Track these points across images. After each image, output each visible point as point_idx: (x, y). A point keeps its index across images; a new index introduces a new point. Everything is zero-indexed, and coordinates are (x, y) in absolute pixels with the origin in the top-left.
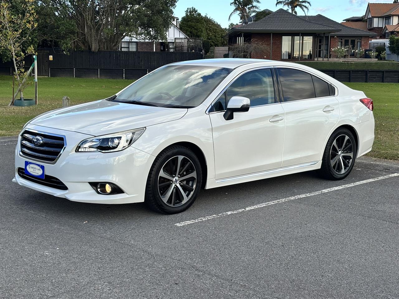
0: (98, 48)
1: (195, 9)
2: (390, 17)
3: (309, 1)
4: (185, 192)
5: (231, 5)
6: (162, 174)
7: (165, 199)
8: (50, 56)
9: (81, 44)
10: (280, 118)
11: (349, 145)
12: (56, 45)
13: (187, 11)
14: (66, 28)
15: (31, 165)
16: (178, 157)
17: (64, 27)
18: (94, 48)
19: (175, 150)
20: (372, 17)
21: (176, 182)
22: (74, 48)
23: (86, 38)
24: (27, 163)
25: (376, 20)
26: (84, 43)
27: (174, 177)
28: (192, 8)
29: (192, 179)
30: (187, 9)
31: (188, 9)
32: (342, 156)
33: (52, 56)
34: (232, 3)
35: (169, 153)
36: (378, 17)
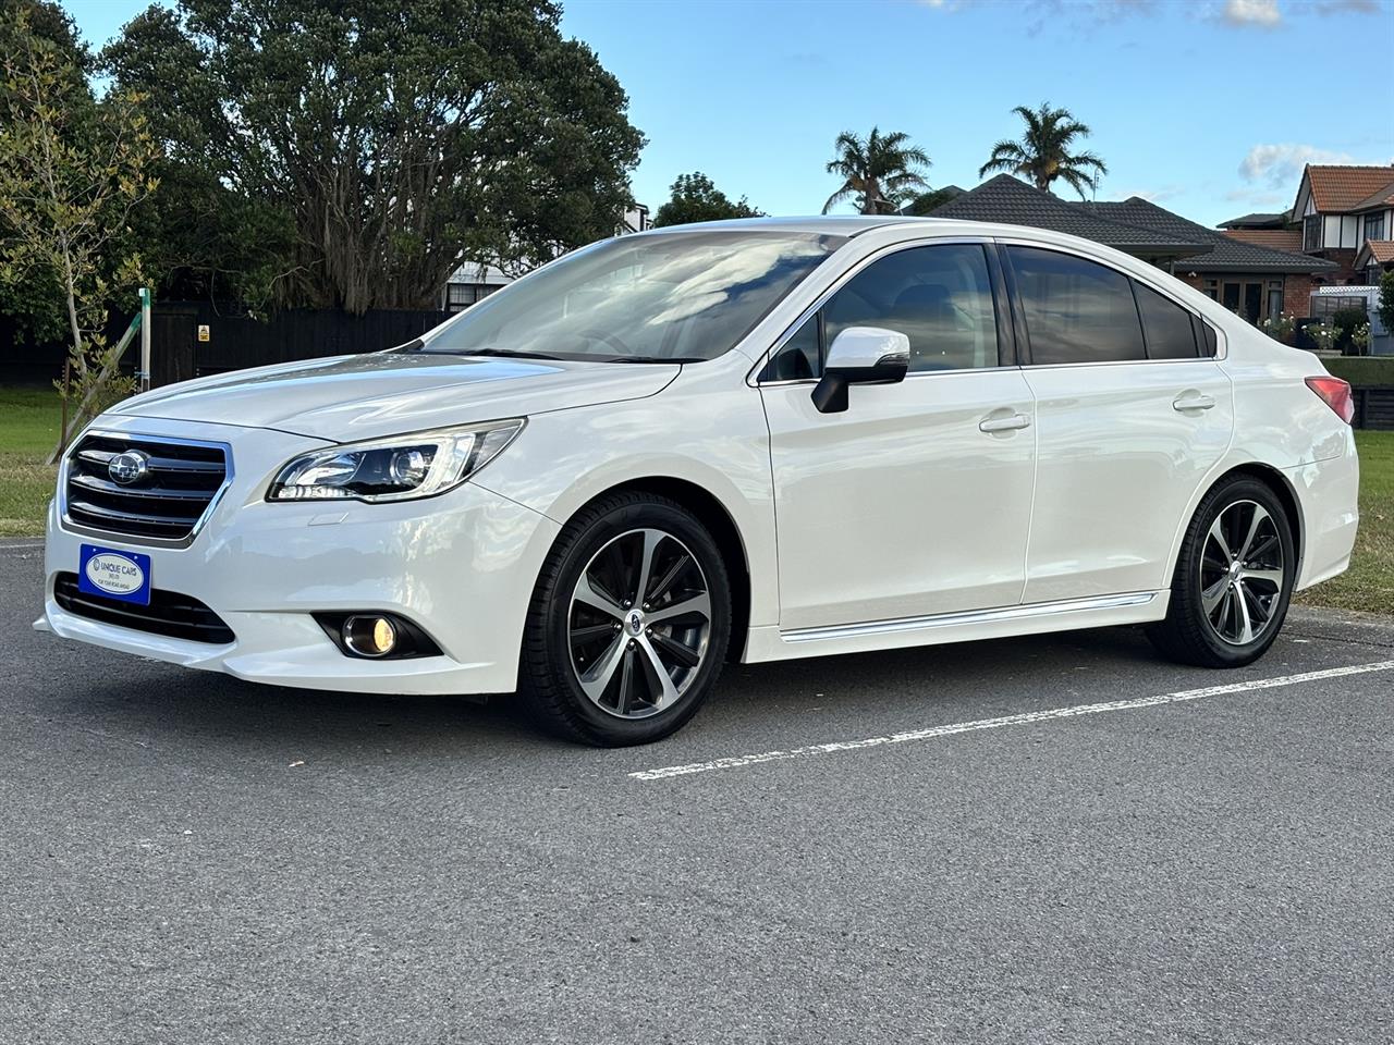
0: (367, 300)
1: (704, 178)
2: (1382, 213)
3: (1098, 159)
4: (668, 669)
5: (829, 171)
6: (583, 590)
7: (594, 689)
8: (201, 327)
9: (308, 288)
10: (1019, 421)
11: (1267, 539)
12: (225, 292)
13: (678, 185)
14: (260, 230)
15: (104, 559)
16: (643, 533)
17: (253, 225)
18: (353, 300)
19: (634, 509)
20: (1320, 212)
21: (636, 627)
22: (285, 299)
23: (328, 264)
24: (87, 553)
25: (1331, 224)
26: (318, 284)
27: (627, 608)
28: (696, 176)
29: (695, 621)
30: (676, 180)
31: (681, 177)
32: (1242, 580)
33: (207, 327)
34: (832, 165)
35: (612, 517)
36: (1342, 214)
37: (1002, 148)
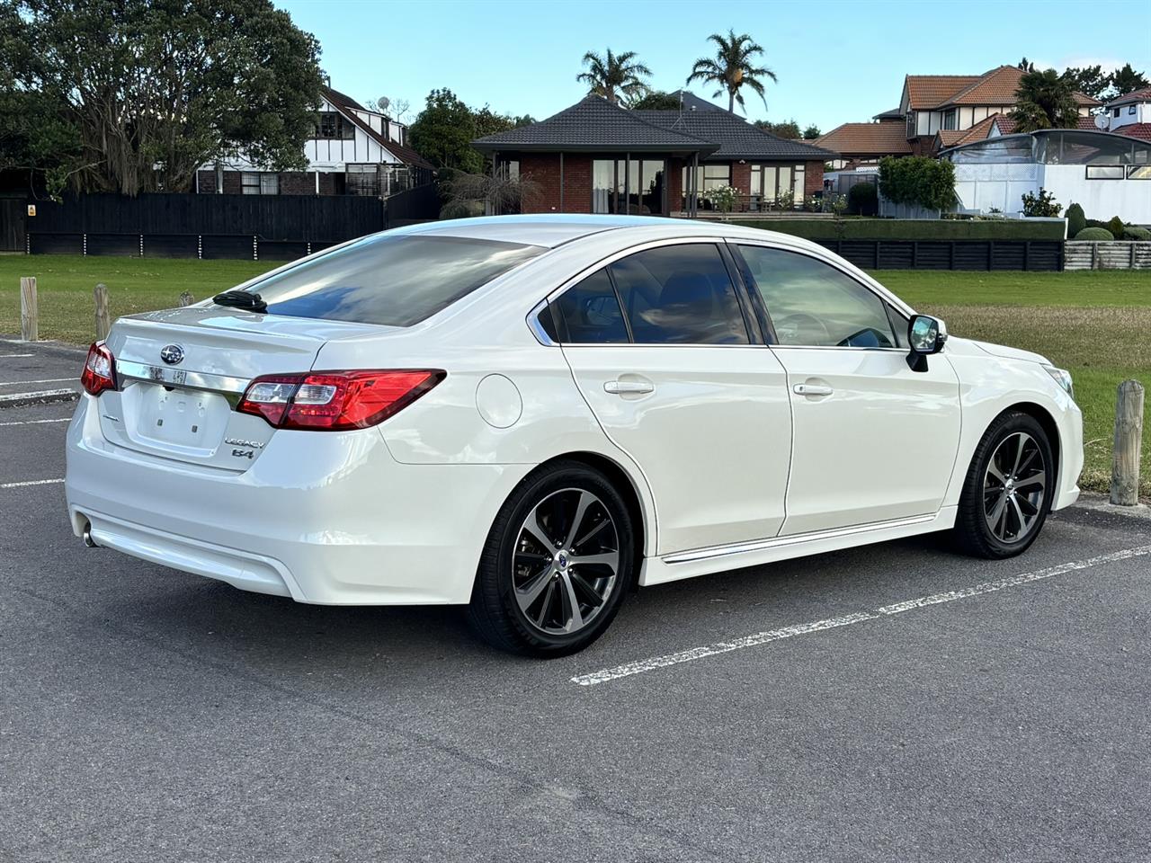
0: (136, 187)
1: (449, 92)
2: (953, 110)
3: (771, 71)
8: (29, 207)
9: (98, 178)
12: (41, 181)
13: (431, 97)
14: (54, 143)
17: (50, 139)
18: (127, 187)
20: (913, 110)
22: (82, 187)
23: (109, 163)
25: (922, 117)
26: (105, 175)
28: (444, 91)
30: (429, 94)
31: (433, 92)
33: (34, 207)
34: (580, 76)
36: (930, 111)
37: (701, 63)
